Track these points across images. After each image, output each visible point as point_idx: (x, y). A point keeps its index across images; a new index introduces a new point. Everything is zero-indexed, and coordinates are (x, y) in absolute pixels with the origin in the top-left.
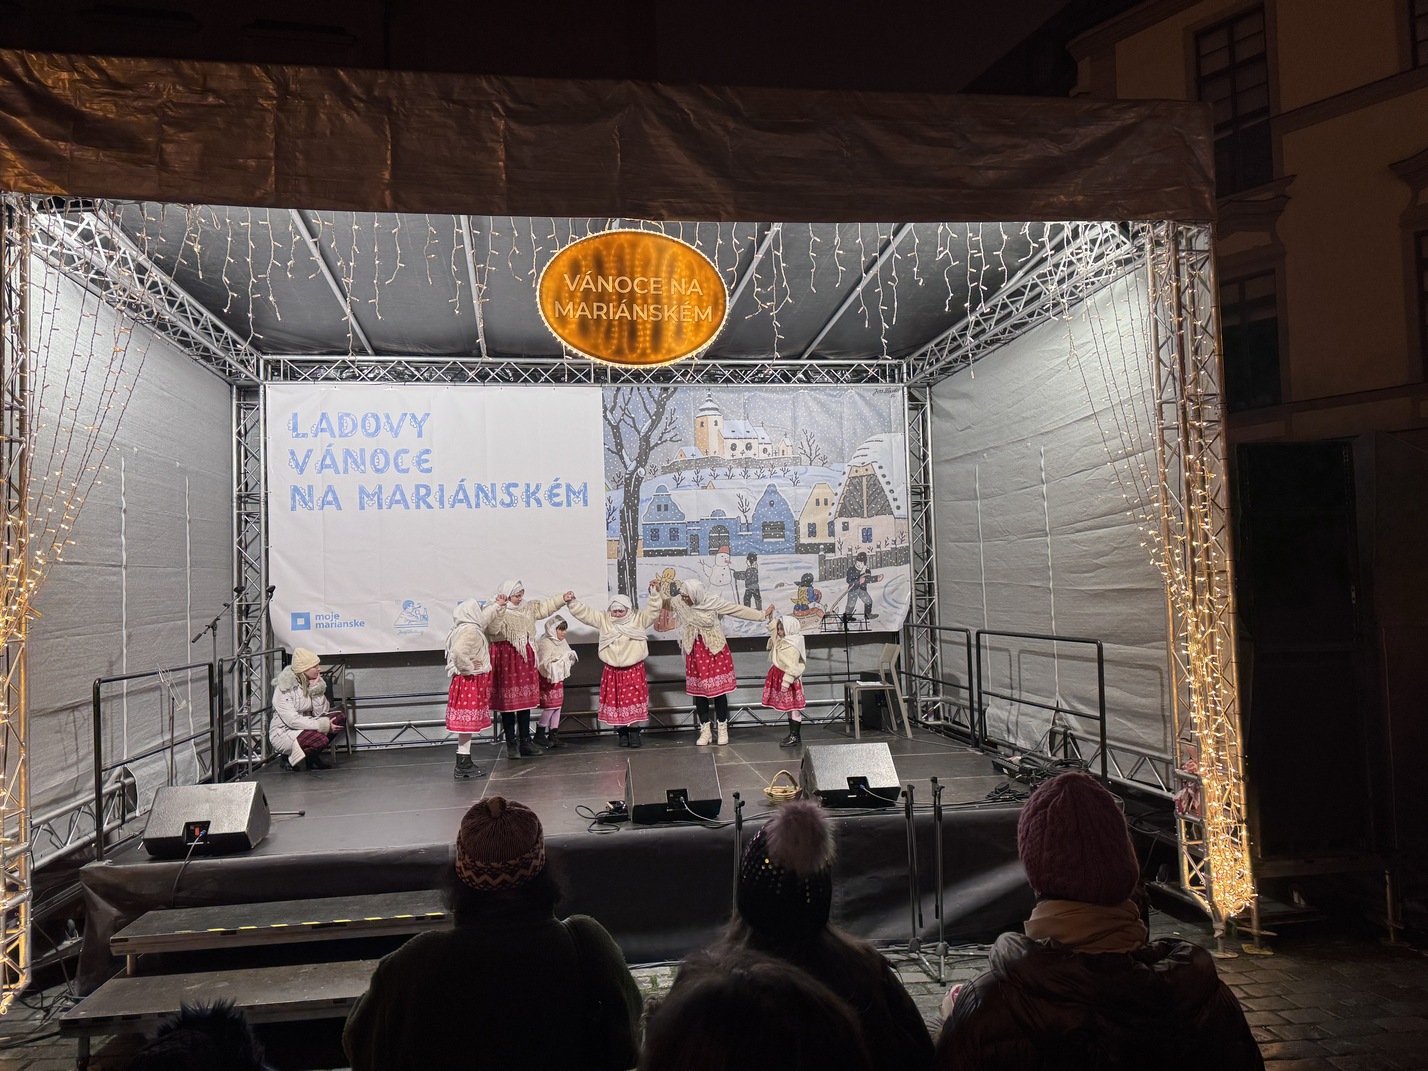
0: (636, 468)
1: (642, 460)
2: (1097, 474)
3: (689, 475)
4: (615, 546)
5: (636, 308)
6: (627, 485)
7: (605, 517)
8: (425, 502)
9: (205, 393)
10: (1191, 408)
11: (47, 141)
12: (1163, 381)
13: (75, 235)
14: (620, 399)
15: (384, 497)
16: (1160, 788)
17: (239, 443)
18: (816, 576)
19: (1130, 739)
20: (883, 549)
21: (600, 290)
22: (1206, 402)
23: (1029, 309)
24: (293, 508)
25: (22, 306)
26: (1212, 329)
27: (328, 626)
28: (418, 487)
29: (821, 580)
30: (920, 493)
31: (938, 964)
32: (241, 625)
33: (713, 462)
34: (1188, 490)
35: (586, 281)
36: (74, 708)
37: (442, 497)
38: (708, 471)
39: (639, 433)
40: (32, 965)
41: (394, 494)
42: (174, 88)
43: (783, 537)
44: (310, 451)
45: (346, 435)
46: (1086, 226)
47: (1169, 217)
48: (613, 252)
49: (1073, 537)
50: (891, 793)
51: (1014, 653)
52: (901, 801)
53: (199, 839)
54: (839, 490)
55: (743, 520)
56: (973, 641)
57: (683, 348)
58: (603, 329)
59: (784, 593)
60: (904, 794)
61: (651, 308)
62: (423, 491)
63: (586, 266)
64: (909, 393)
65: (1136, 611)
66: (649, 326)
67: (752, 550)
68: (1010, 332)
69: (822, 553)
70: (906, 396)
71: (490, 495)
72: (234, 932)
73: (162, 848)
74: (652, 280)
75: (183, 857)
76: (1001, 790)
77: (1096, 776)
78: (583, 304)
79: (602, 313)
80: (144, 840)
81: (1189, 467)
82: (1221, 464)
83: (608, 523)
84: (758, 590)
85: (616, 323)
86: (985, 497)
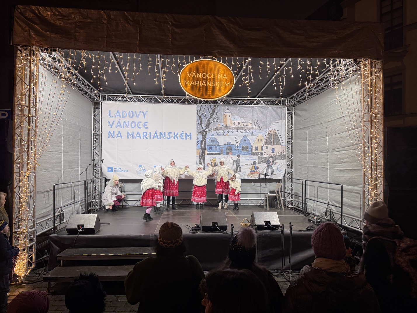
0: (206, 129)
1: (207, 127)
2: (343, 134)
3: (221, 131)
4: (199, 151)
5: (208, 82)
6: (203, 134)
7: (196, 143)
8: (146, 137)
9: (85, 104)
10: (373, 115)
11: (44, 32)
12: (365, 107)
13: (51, 58)
14: (202, 109)
15: (134, 135)
16: (358, 229)
17: (94, 118)
18: (257, 162)
19: (350, 214)
20: (278, 155)
21: (197, 77)
22: (378, 114)
23: (325, 85)
24: (109, 137)
25: (36, 79)
26: (381, 92)
27: (118, 171)
28: (144, 133)
29: (259, 163)
30: (290, 139)
31: (289, 276)
32: (93, 170)
33: (228, 128)
34: (371, 140)
35: (193, 74)
36: (48, 191)
37: (150, 135)
38: (227, 130)
39: (207, 119)
40: (36, 262)
41: (137, 134)
42: (79, 17)
43: (248, 150)
44: (114, 121)
45: (124, 117)
46: (343, 60)
47: (369, 58)
48: (202, 66)
49: (335, 153)
50: (277, 226)
51: (316, 187)
52: (280, 229)
53: (81, 229)
54: (265, 137)
55: (236, 145)
56: (304, 183)
57: (221, 94)
58: (198, 88)
59: (248, 167)
60: (281, 227)
61: (212, 82)
62: (145, 134)
63: (194, 70)
64: (288, 108)
65: (353, 176)
66: (211, 88)
67: (239, 154)
68: (319, 91)
69: (259, 155)
70: (287, 110)
71: (164, 135)
72: (90, 256)
73: (71, 231)
74: (213, 74)
75: (77, 234)
76: (310, 227)
77: (339, 225)
78: (192, 81)
79: (198, 84)
80: (66, 229)
81: (372, 133)
82: (382, 133)
83: (197, 145)
84: (240, 166)
85: (202, 87)
86: (309, 140)
